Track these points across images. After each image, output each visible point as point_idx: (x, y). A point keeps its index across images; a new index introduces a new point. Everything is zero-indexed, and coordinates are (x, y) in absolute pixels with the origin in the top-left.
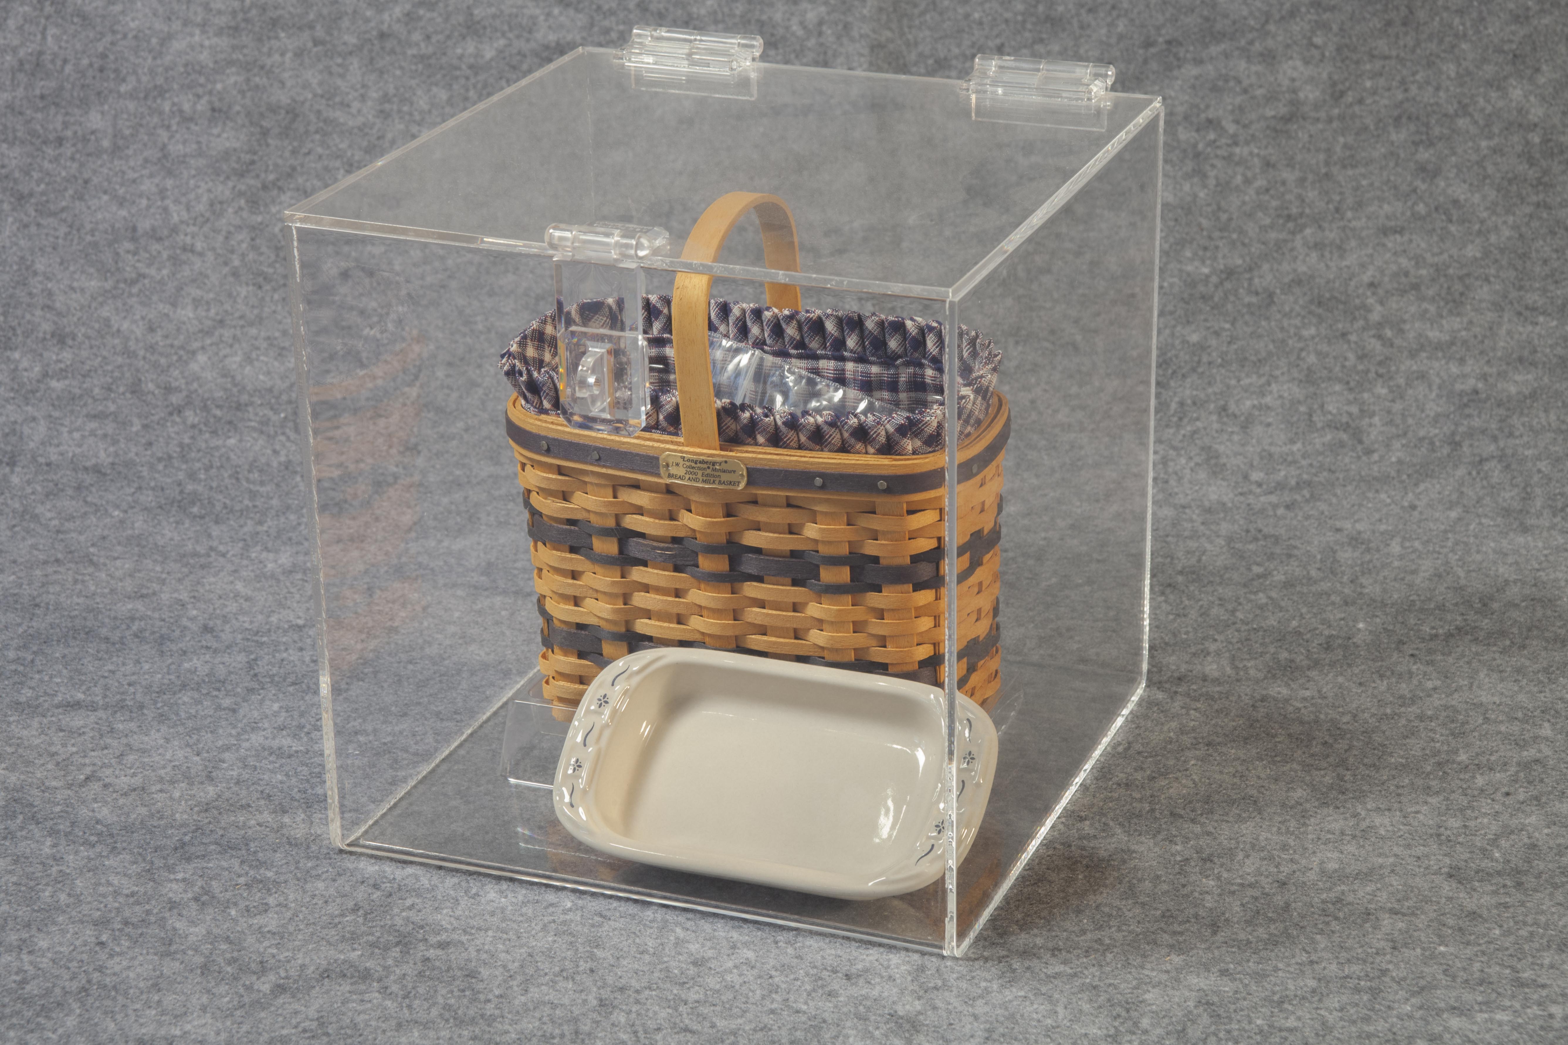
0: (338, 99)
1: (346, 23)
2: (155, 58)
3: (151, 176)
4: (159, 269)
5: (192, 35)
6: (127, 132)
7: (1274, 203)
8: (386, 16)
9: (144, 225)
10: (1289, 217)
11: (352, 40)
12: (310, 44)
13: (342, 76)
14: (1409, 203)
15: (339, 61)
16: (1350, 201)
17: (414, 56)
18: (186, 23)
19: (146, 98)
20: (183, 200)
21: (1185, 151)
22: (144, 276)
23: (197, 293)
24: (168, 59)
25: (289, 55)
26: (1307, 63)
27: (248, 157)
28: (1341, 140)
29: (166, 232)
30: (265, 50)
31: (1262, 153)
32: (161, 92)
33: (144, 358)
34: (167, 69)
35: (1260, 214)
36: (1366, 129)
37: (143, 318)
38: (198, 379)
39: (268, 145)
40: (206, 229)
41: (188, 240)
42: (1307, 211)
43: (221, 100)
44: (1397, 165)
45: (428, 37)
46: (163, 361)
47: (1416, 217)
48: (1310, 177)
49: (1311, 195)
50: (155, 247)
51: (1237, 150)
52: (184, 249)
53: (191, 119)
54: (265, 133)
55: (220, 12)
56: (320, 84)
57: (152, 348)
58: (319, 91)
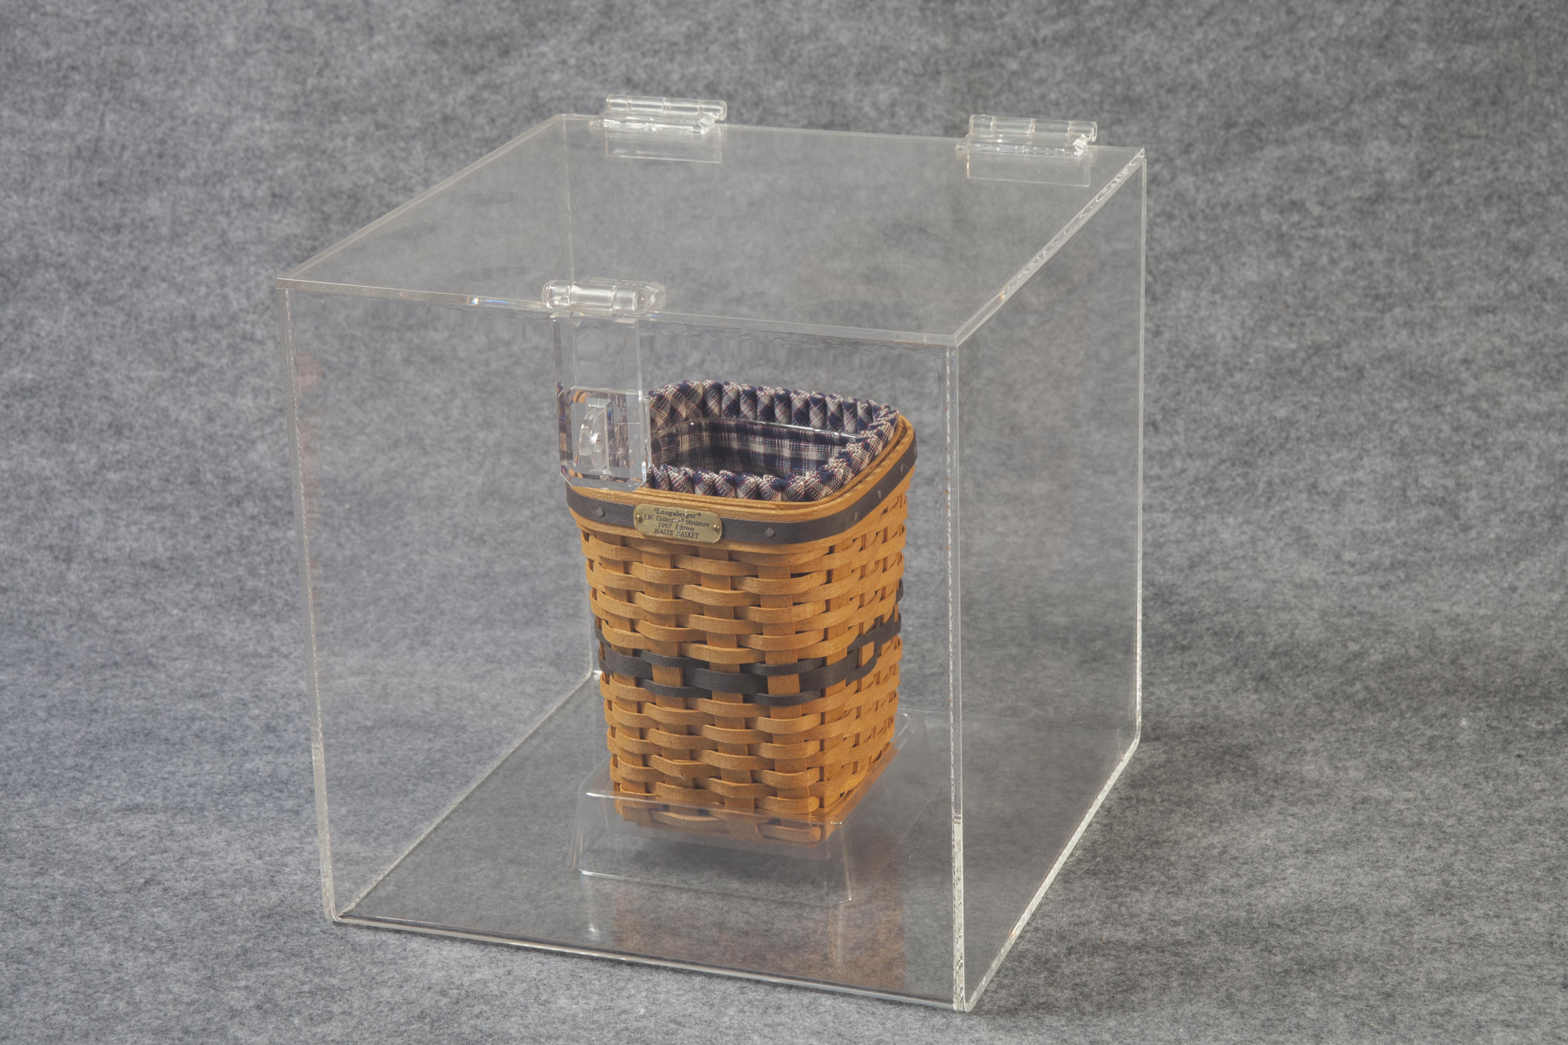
0: (400, 184)
1: (409, 106)
2: (214, 144)
3: (211, 263)
4: (218, 358)
5: (252, 120)
6: (186, 219)
7: (1362, 283)
8: (450, 100)
9: (203, 313)
10: (1377, 297)
11: (414, 123)
12: (372, 128)
13: (405, 160)
14: (1502, 283)
15: (402, 144)
16: (1440, 281)
17: (478, 139)
18: (246, 108)
19: (205, 183)
20: (243, 287)
21: (1268, 232)
22: (203, 365)
23: (255, 381)
24: (227, 144)
25: (351, 139)
26: (1393, 142)
27: (308, 244)
28: (1430, 220)
29: (225, 320)
30: (327, 134)
31: (1349, 234)
32: (221, 178)
33: (203, 448)
34: (227, 155)
35: (1347, 294)
36: (1455, 208)
37: (202, 408)
38: (258, 468)
39: (329, 231)
40: (266, 317)
41: (248, 328)
42: (1396, 290)
43: (281, 185)
44: (1488, 244)
45: (493, 120)
46: (222, 451)
47: (1509, 296)
48: (1399, 258)
49: (1400, 275)
50: (215, 335)
51: (1322, 232)
52: (244, 338)
53: (251, 205)
54: (326, 218)
55: (281, 96)
56: (383, 168)
57: (210, 438)
58: (382, 176)
